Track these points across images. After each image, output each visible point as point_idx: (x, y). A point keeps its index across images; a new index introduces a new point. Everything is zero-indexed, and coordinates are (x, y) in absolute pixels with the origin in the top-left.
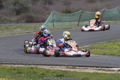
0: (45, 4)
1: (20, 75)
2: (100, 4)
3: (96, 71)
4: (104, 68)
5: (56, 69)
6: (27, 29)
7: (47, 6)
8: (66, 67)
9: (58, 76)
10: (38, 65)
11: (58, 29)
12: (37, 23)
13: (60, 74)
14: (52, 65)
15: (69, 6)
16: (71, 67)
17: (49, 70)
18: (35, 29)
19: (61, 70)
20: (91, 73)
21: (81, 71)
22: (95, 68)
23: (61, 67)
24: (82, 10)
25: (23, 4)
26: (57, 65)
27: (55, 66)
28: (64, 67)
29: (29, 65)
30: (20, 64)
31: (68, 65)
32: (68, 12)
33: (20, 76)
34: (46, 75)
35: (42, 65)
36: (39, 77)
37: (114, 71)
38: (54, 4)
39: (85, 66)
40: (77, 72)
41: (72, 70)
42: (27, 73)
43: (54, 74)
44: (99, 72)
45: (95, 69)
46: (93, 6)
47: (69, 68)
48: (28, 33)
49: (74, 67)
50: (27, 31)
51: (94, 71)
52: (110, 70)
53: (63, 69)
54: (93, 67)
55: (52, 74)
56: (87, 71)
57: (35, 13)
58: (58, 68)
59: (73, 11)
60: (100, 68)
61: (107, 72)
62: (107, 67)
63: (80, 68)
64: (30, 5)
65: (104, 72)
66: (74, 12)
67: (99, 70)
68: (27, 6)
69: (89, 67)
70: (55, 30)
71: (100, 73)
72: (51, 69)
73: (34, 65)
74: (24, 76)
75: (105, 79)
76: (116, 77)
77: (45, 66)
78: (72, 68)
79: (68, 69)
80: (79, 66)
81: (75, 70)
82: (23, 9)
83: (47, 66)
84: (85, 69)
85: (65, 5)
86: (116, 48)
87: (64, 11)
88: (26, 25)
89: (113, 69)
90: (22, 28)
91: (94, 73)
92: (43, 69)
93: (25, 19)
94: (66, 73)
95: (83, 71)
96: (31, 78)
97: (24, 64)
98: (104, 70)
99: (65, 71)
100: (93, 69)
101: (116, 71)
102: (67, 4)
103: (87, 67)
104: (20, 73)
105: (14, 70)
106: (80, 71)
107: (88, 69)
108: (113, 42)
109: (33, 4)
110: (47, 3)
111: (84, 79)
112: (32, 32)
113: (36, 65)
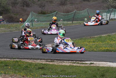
0: (24, 6)
1: (7, 67)
2: (71, 6)
3: (71, 64)
4: (78, 62)
5: (37, 63)
6: (10, 27)
7: (25, 8)
8: (46, 61)
9: (39, 68)
10: (22, 59)
11: (37, 28)
12: (17, 23)
13: (41, 67)
14: (33, 59)
15: (43, 8)
16: (50, 60)
17: (32, 63)
18: (16, 28)
19: (42, 64)
20: (67, 66)
21: (59, 64)
22: (70, 61)
23: (42, 60)
24: (56, 12)
25: (4, 6)
26: (38, 59)
27: (36, 60)
28: (44, 61)
29: (14, 59)
30: (6, 58)
31: (47, 59)
32: (43, 13)
33: (7, 69)
34: (29, 67)
35: (25, 59)
36: (24, 69)
37: (86, 64)
38: (31, 6)
39: (62, 60)
40: (56, 65)
41: (51, 63)
42: (13, 66)
43: (36, 67)
44: (74, 65)
45: (70, 63)
46: (65, 9)
47: (48, 61)
48: (11, 31)
49: (52, 60)
50: (10, 30)
51: (70, 64)
52: (83, 63)
53: (44, 62)
54: (69, 60)
55: (34, 67)
56: (64, 64)
57: (15, 14)
58: (39, 61)
59: (47, 12)
60: (75, 62)
61: (81, 65)
62: (81, 61)
63: (58, 62)
64: (10, 7)
65: (78, 65)
66: (48, 14)
67: (74, 63)
68: (8, 8)
69: (65, 60)
70: (34, 29)
71: (76, 66)
72: (33, 62)
73: (18, 58)
74: (10, 69)
75: (79, 70)
76: (90, 69)
77: (27, 60)
78: (51, 62)
79: (48, 63)
80: (57, 60)
81: (53, 63)
82: (4, 11)
83: (29, 60)
84: (62, 62)
85: (40, 7)
86: (87, 45)
87: (40, 12)
88: (9, 25)
89: (86, 62)
90: (5, 27)
91: (70, 66)
92: (26, 62)
93: (6, 19)
94: (46, 66)
95: (60, 64)
96: (16, 70)
97: (9, 58)
98: (78, 63)
99: (45, 64)
100: (69, 62)
101: (88, 64)
102: (42, 6)
103: (64, 60)
104: (7, 66)
105: (2, 63)
106: (57, 64)
107: (65, 62)
108: (84, 39)
109: (12, 6)
110: (25, 5)
111: (62, 71)
112: (14, 31)
113: (20, 59)
